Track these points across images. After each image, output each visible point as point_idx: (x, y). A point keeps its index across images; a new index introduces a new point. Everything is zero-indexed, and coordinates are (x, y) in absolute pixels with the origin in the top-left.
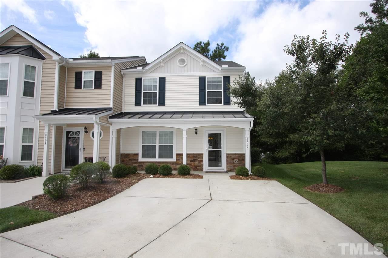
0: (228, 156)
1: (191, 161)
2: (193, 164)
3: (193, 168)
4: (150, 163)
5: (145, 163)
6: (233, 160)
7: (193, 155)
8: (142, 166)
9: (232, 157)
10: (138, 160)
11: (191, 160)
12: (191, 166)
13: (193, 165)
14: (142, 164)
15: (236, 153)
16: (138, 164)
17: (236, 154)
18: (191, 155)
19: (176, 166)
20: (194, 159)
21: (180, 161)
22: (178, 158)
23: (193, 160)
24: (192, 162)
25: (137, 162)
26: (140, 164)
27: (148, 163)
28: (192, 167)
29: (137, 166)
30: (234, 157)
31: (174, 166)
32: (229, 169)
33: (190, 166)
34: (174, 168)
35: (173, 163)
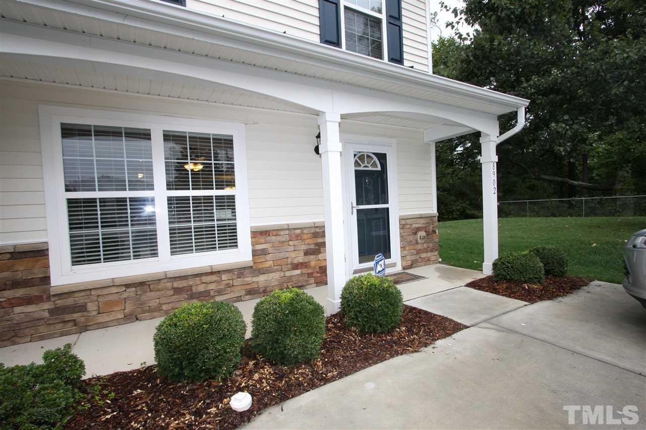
0: (404, 223)
1: (306, 253)
2: (313, 264)
3: (315, 275)
4: (127, 286)
5: (93, 292)
6: (415, 234)
7: (313, 230)
8: (82, 308)
9: (414, 226)
10: (46, 279)
11: (304, 247)
12: (310, 271)
13: (315, 267)
14: (80, 299)
15: (421, 214)
16: (47, 306)
17: (421, 217)
18: (306, 231)
19: (255, 279)
20: (316, 244)
21: (268, 257)
22: (259, 247)
23: (312, 247)
24: (312, 257)
25: (47, 291)
26: (70, 301)
27: (114, 290)
28: (312, 273)
29: (46, 314)
30: (417, 226)
31: (248, 279)
32: (410, 263)
33: (305, 271)
34: (248, 287)
35: (240, 271)
